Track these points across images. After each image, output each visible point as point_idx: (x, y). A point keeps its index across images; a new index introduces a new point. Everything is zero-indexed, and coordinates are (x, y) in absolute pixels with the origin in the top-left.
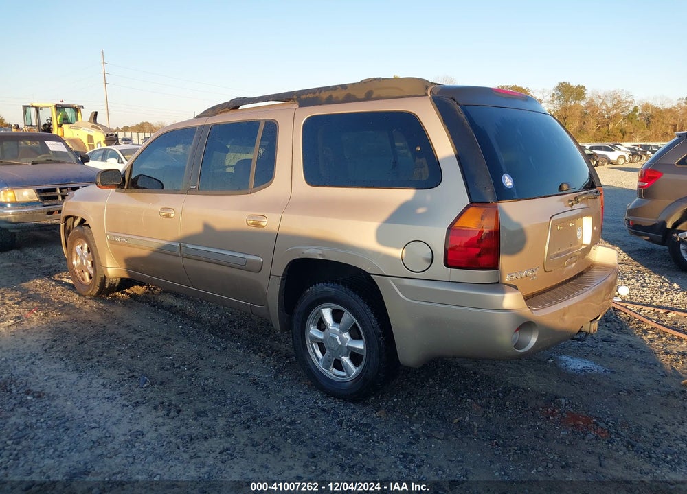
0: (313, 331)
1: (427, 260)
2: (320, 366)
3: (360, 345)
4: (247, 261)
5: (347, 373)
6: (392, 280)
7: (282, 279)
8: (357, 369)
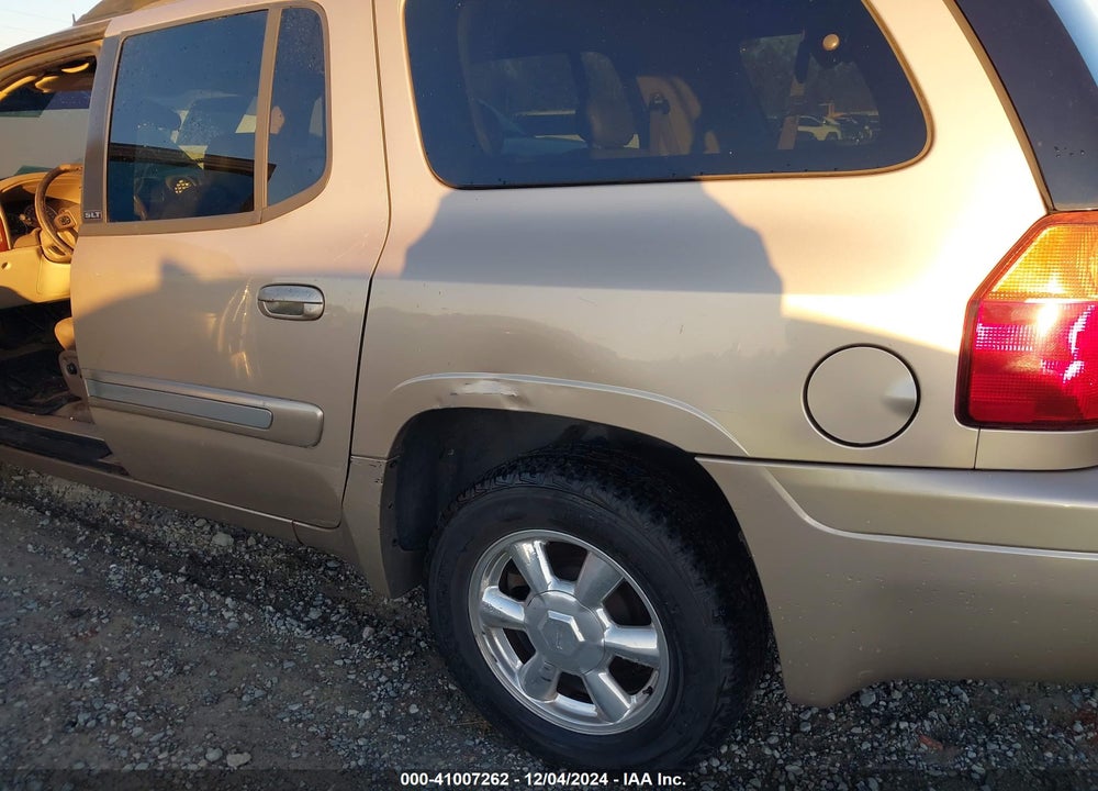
0: (492, 598)
1: (897, 406)
2: (517, 688)
3: (644, 642)
4: (274, 417)
5: (601, 707)
6: (773, 472)
7: (390, 465)
8: (634, 699)
